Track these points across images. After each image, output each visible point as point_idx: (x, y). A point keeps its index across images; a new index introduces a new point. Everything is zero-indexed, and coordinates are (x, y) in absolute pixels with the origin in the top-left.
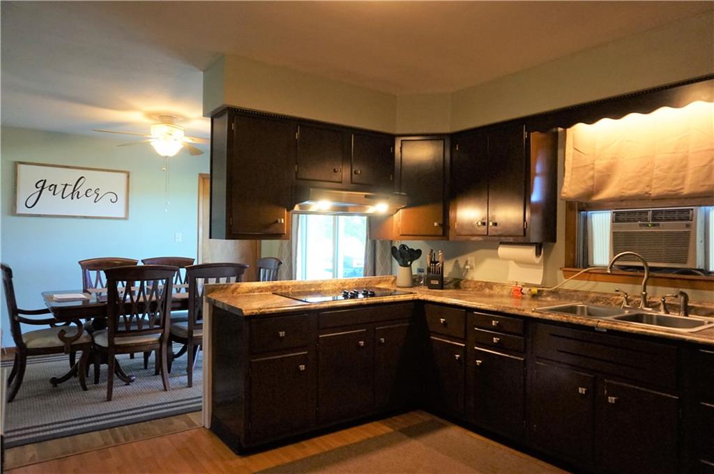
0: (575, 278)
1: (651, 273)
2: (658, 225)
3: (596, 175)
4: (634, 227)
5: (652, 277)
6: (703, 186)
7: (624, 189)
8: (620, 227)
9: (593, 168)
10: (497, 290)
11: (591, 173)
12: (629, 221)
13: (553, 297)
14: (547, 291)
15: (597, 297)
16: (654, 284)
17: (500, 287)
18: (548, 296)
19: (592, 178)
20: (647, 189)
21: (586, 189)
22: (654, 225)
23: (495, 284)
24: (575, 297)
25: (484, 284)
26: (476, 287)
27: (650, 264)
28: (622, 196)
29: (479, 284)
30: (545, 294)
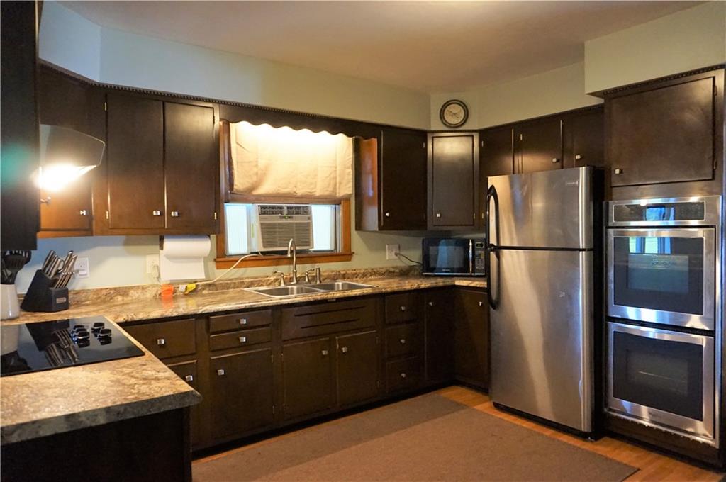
0: (235, 268)
1: (298, 255)
2: (292, 217)
3: (259, 172)
4: (275, 219)
5: (299, 258)
6: (327, 191)
7: (279, 187)
8: (266, 218)
9: (257, 166)
10: (134, 295)
11: (255, 170)
12: (273, 213)
13: (210, 290)
14: (203, 285)
15: (252, 281)
16: (303, 263)
17: (140, 291)
18: (204, 289)
19: (257, 174)
20: (295, 190)
21: (252, 184)
22: (290, 217)
23: (132, 288)
24: (232, 285)
25: (112, 292)
26: (99, 298)
27: (297, 248)
28: (278, 193)
29: (104, 292)
30: (200, 288)
